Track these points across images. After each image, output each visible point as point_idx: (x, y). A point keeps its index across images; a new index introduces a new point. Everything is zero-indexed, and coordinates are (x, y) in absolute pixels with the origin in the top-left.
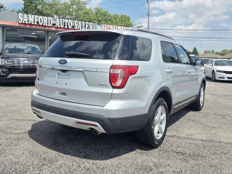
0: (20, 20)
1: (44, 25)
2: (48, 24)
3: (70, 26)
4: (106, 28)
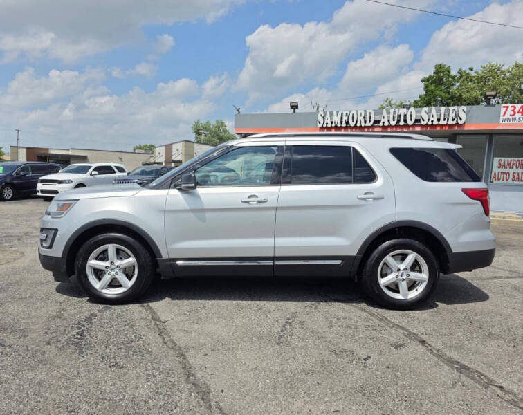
0: (320, 123)
1: (358, 125)
2: (365, 122)
3: (411, 120)
4: (510, 112)
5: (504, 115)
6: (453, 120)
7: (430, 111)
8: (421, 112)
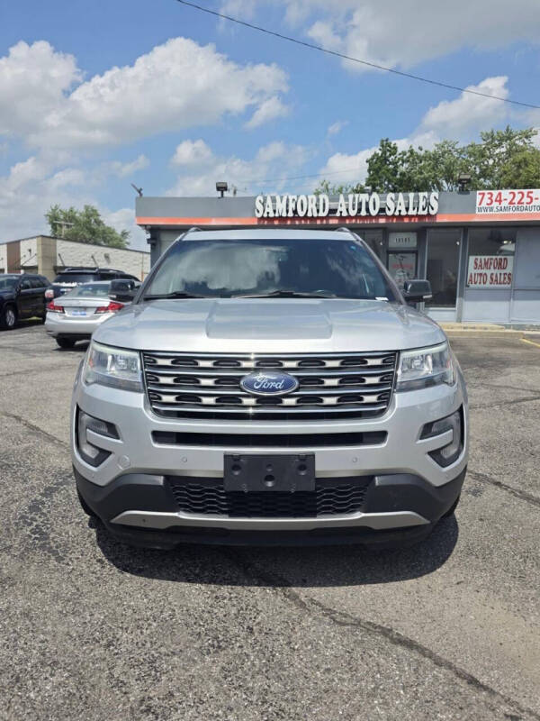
0: (258, 211)
1: (309, 215)
2: (318, 211)
3: (375, 209)
4: (486, 200)
5: (480, 204)
6: (424, 209)
7: (397, 198)
8: (385, 199)
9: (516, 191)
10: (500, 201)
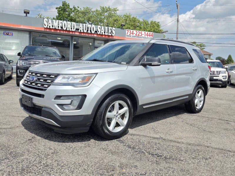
0: (45, 25)
2: (71, 29)
3: (93, 31)
5: (127, 34)
6: (110, 33)
7: (101, 28)
8: (97, 28)
9: (138, 31)
10: (133, 34)
